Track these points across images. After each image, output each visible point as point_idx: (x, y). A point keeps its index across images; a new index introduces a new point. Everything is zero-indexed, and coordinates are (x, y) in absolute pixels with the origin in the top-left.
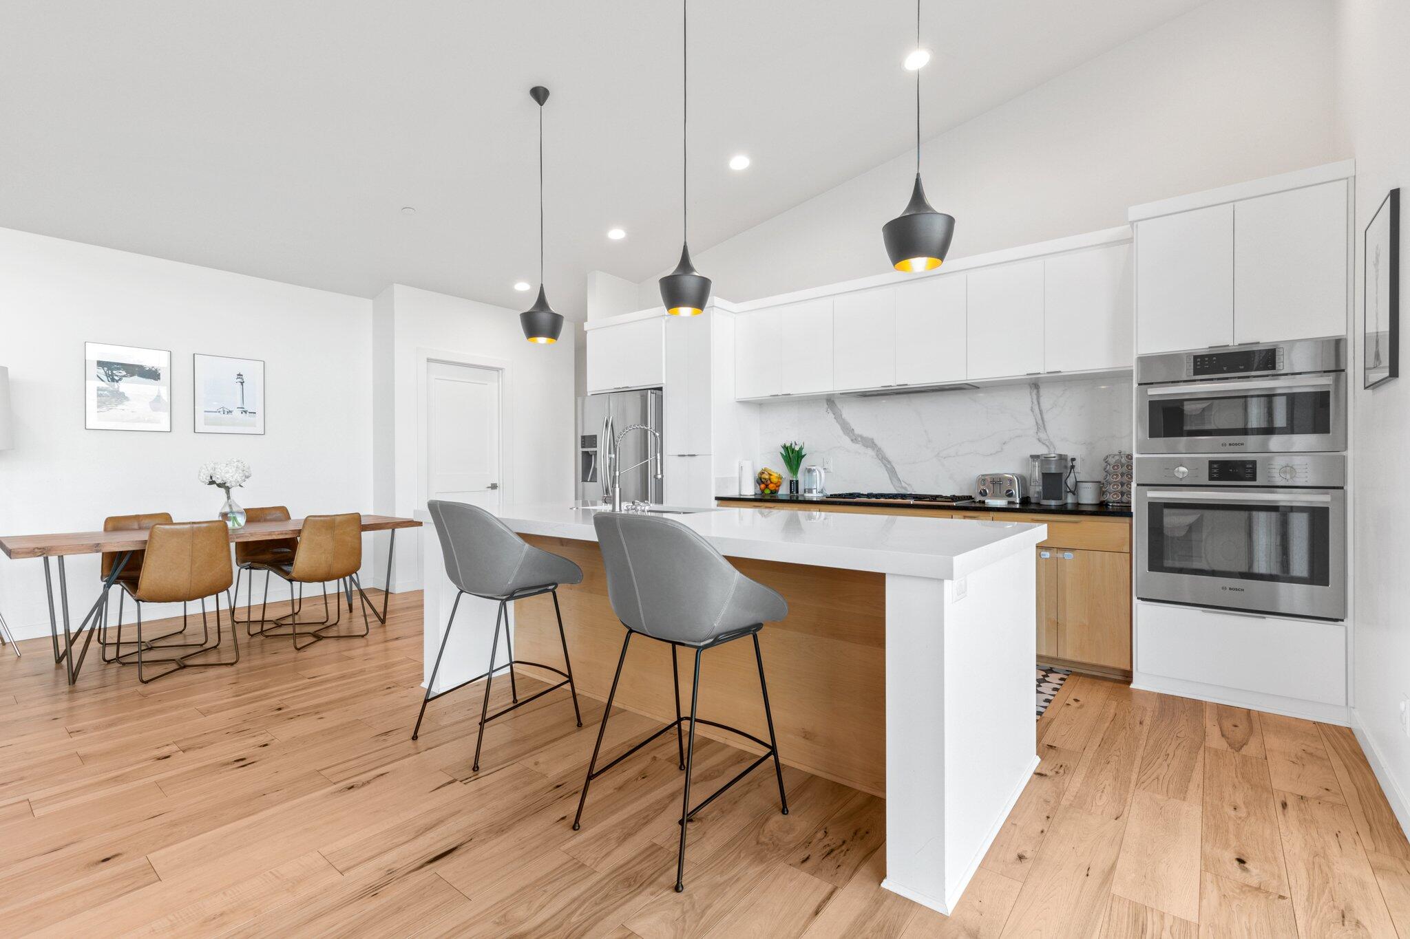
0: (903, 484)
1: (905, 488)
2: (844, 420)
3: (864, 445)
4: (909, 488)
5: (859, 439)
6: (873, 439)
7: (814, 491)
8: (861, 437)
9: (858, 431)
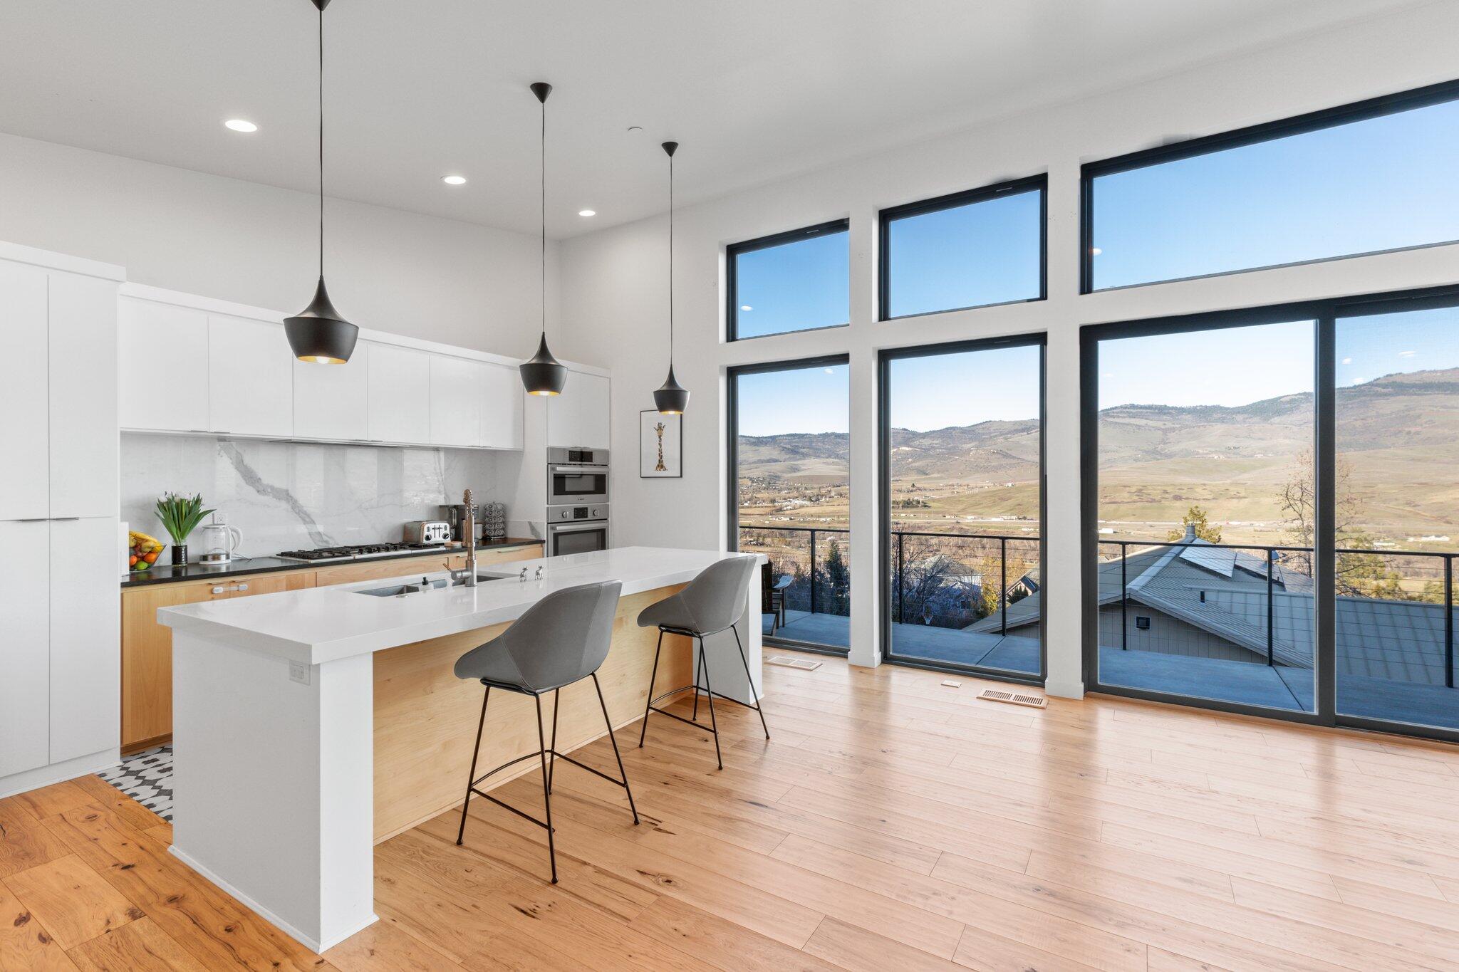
0: (325, 538)
1: (327, 542)
2: (246, 467)
3: (275, 497)
4: (330, 541)
5: (269, 490)
6: (287, 491)
7: (223, 557)
8: (272, 488)
9: (267, 479)
